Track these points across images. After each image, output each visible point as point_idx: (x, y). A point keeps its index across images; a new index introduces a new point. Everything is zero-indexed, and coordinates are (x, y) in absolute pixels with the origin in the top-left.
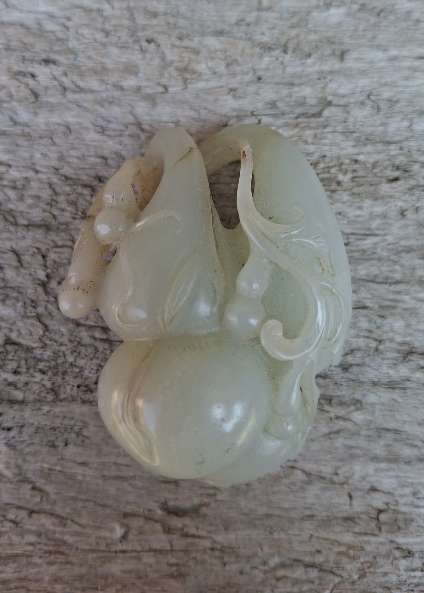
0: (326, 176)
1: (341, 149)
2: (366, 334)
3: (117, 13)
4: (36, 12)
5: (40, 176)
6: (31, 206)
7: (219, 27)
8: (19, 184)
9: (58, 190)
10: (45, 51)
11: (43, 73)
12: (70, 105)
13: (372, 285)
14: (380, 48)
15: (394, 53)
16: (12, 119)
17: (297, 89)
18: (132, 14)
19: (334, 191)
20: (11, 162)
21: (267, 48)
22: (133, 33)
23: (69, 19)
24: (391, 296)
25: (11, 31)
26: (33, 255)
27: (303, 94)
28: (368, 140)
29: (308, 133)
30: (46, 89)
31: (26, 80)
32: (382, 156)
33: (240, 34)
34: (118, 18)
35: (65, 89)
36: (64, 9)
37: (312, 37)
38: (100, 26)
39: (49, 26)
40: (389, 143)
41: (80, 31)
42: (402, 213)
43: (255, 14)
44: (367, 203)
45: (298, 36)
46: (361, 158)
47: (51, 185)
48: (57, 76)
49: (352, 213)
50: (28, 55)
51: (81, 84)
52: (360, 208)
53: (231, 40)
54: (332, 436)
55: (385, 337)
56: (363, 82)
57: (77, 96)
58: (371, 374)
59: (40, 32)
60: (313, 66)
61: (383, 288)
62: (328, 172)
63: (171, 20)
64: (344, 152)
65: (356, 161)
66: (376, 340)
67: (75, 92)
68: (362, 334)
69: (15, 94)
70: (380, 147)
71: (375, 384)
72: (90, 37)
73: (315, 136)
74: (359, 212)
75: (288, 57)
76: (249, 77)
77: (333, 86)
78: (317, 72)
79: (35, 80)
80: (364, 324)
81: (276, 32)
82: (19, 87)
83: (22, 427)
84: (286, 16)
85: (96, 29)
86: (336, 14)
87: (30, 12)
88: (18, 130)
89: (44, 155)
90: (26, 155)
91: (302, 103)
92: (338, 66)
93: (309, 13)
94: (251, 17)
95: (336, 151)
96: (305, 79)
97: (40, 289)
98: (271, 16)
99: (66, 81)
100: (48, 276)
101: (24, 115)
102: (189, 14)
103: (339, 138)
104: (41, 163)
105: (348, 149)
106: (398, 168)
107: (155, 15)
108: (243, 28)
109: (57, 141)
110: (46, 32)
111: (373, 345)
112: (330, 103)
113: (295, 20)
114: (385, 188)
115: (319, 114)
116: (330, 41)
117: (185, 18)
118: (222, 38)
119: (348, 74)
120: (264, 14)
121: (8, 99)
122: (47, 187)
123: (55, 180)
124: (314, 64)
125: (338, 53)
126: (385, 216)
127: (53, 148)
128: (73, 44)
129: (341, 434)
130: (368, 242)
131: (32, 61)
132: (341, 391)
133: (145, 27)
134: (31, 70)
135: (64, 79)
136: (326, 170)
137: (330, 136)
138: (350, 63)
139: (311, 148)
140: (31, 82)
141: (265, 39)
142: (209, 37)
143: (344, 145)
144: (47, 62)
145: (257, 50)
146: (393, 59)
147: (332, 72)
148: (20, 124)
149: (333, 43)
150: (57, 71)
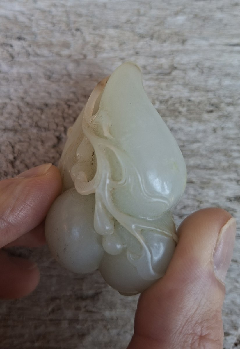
0: (172, 108)
1: (181, 94)
2: (193, 197)
3: (60, 14)
4: (14, 11)
5: (13, 102)
6: (7, 119)
7: (116, 24)
9: (23, 110)
10: (18, 33)
11: (17, 45)
12: (31, 64)
13: (197, 170)
14: (204, 39)
15: (212, 41)
17: (157, 60)
18: (68, 15)
19: (177, 117)
21: (142, 37)
22: (68, 25)
23: (32, 15)
24: (207, 177)
26: (7, 146)
27: (161, 62)
28: (196, 89)
29: (164, 84)
30: (18, 54)
31: (7, 48)
32: (204, 99)
33: (127, 28)
34: (60, 16)
35: (29, 54)
36: (30, 10)
37: (167, 31)
38: (50, 20)
39: (21, 19)
40: (208, 91)
41: (39, 23)
42: (215, 130)
43: (136, 17)
44: (195, 124)
45: (159, 31)
46: (192, 99)
47: (19, 107)
48: (25, 47)
49: (187, 129)
50: (9, 34)
51: (38, 52)
52: (191, 126)
53: (123, 32)
55: (203, 200)
56: (195, 57)
57: (35, 59)
59: (16, 21)
60: (167, 47)
61: (203, 173)
62: (174, 106)
63: (90, 19)
64: (183, 95)
65: (189, 100)
66: (198, 201)
67: (34, 56)
68: (190, 197)
69: (1, 55)
70: (203, 93)
72: (44, 26)
73: (167, 85)
74: (190, 129)
75: (154, 42)
76: (132, 52)
77: (178, 58)
78: (169, 51)
79: (12, 48)
80: (192, 192)
81: (147, 28)
82: (3, 52)
84: (153, 19)
85: (48, 22)
86: (181, 19)
87: (11, 10)
88: (1, 76)
89: (16, 90)
90: (6, 90)
91: (160, 67)
92: (181, 48)
93: (165, 18)
94: (134, 19)
95: (178, 95)
96: (162, 55)
97: (10, 165)
98: (144, 19)
99: (30, 50)
100: (15, 158)
101: (5, 68)
102: (100, 16)
103: (180, 87)
104: (14, 95)
105: (185, 93)
106: (212, 105)
107: (80, 15)
108: (129, 25)
109: (23, 83)
110: (20, 22)
111: (196, 203)
112: (175, 68)
113: (158, 22)
114: (206, 116)
115: (169, 74)
116: (177, 34)
117: (97, 18)
118: (117, 30)
119: (186, 52)
120: (141, 18)
122: (17, 108)
123: (21, 104)
125: (181, 41)
126: (205, 131)
127: (21, 87)
128: (34, 29)
130: (195, 146)
131: (11, 38)
133: (75, 22)
134: (10, 42)
137: (175, 86)
138: (188, 46)
139: (165, 92)
140: (10, 49)
141: (141, 31)
142: (110, 30)
143: (183, 91)
144: (19, 38)
145: (137, 37)
146: (212, 45)
147: (178, 51)
148: (3, 73)
150: (25, 44)
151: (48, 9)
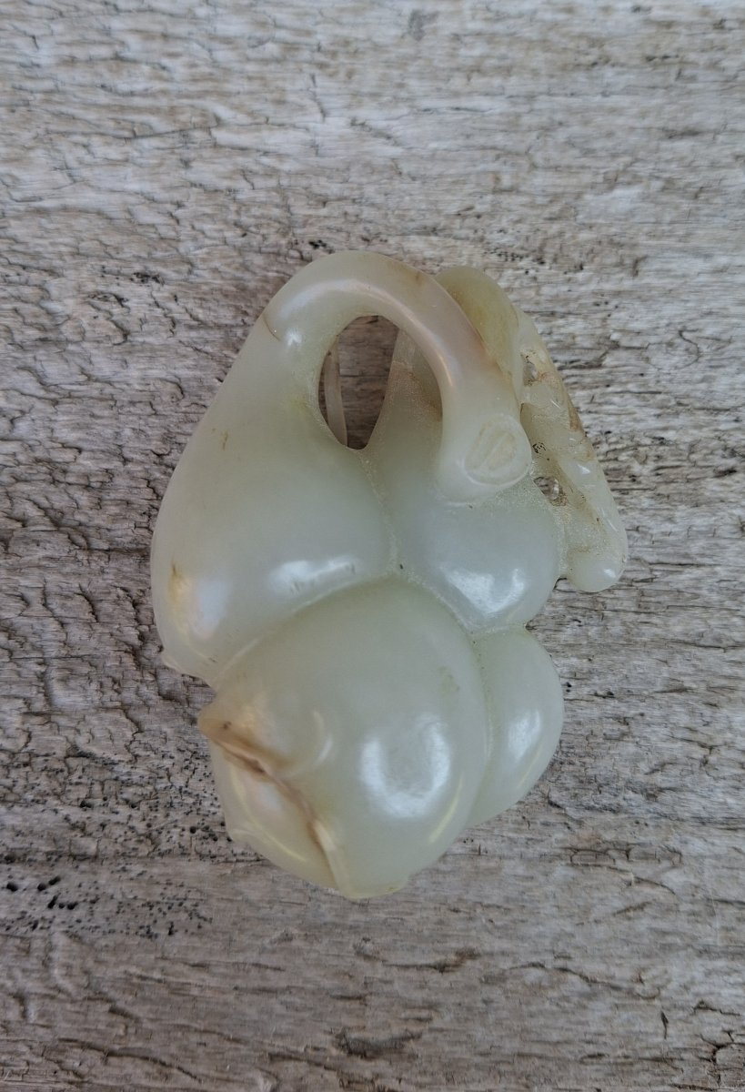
0: (612, 465)
1: (635, 420)
2: (688, 735)
3: (261, 196)
4: (122, 192)
5: (129, 466)
6: (115, 518)
7: (430, 221)
8: (95, 482)
9: (161, 490)
10: (139, 258)
11: (138, 296)
12: (182, 350)
13: (694, 650)
14: (698, 253)
15: (722, 260)
16: (83, 371)
17: (560, 322)
18: (285, 198)
19: (624, 492)
20: (80, 444)
22: (286, 229)
23: (179, 205)
24: (728, 670)
25: (81, 223)
26: (117, 602)
27: (571, 329)
28: (681, 405)
29: (581, 395)
30: (143, 321)
31: (106, 306)
32: (705, 433)
33: (463, 233)
34: (262, 204)
35: (174, 323)
36: (172, 188)
37: (585, 235)
38: (232, 217)
39: (147, 216)
40: (718, 411)
41: (197, 225)
42: (742, 529)
43: (489, 198)
44: (682, 511)
45: (561, 234)
46: (669, 435)
47: (149, 483)
48: (159, 300)
49: (657, 528)
50: (111, 265)
51: (200, 314)
52: (670, 520)
53: (451, 242)
54: (631, 914)
55: (719, 741)
56: (671, 310)
57: (194, 334)
58: (695, 805)
59: (132, 227)
60: (588, 284)
61: (712, 657)
62: (616, 459)
63: (351, 209)
64: (639, 426)
65: (662, 441)
66: (703, 746)
67: (191, 328)
68: (679, 735)
69: (88, 328)
70: (702, 417)
71: (702, 822)
72: (216, 235)
73: (592, 400)
74: (668, 527)
75: (545, 269)
77: (621, 316)
78: (594, 293)
79: (123, 306)
80: (684, 719)
81: (524, 228)
82: (95, 317)
83: (93, 902)
84: (540, 200)
85: (226, 222)
86: (624, 197)
87: (112, 191)
88: (94, 389)
89: (139, 432)
90: (109, 432)
91: (569, 344)
92: (628, 284)
93: (579, 196)
94: (483, 204)
95: (627, 424)
96: (573, 306)
97: (129, 660)
98: (516, 201)
99: (177, 310)
100: (142, 637)
101: (104, 366)
102: (380, 199)
103: (632, 403)
104: (133, 447)
105: (647, 420)
106: (733, 453)
107: (323, 200)
108: (470, 222)
109: (159, 408)
110: (140, 225)
111: (699, 753)
112: (616, 346)
113: (556, 208)
114: (712, 486)
115: (598, 363)
116: (615, 244)
117: (373, 205)
118: (434, 239)
119: (644, 297)
120: (506, 200)
121: (77, 338)
122: (144, 485)
123: (157, 473)
124: (588, 281)
125: (628, 261)
126: (713, 533)
127: (153, 420)
128: (187, 247)
129: (646, 910)
130: (687, 576)
131: (118, 274)
132: (646, 836)
133: (307, 220)
134: (115, 289)
135: (172, 305)
136: (611, 456)
137: (616, 399)
138: (648, 279)
140: (116, 310)
141: (506, 239)
142: (413, 237)
143: (640, 414)
144: (144, 277)
145: (494, 258)
146: (722, 270)
147: (618, 294)
148: (97, 381)
149: (621, 245)
150: (162, 293)
151: (224, 184)
